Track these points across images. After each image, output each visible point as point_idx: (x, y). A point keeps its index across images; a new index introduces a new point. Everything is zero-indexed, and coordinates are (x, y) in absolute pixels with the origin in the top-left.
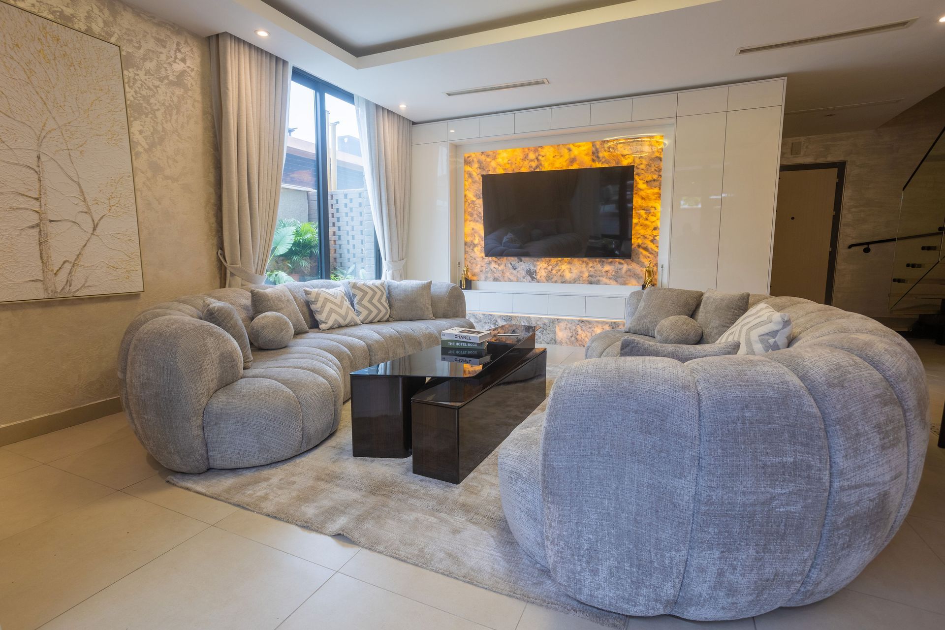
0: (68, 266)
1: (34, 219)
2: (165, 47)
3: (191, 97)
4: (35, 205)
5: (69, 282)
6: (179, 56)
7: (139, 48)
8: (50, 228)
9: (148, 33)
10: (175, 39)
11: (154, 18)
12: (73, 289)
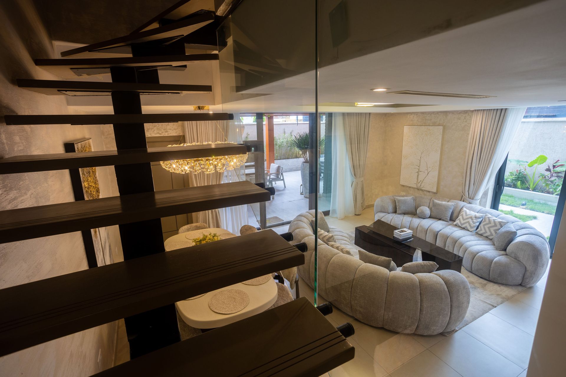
0: (421, 182)
1: (417, 171)
2: (460, 120)
3: (466, 133)
4: (418, 167)
5: (421, 186)
6: (465, 120)
7: (451, 123)
8: (420, 173)
9: (455, 117)
10: (464, 116)
11: (458, 112)
12: (421, 187)
